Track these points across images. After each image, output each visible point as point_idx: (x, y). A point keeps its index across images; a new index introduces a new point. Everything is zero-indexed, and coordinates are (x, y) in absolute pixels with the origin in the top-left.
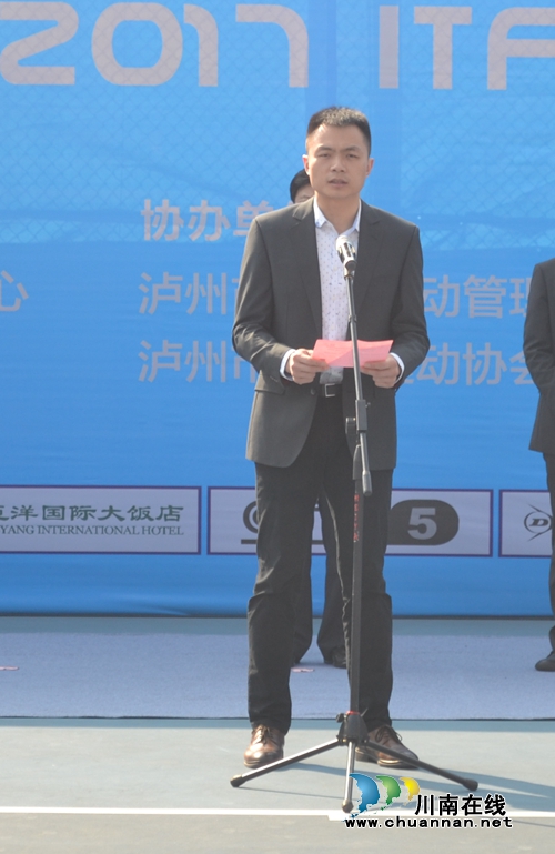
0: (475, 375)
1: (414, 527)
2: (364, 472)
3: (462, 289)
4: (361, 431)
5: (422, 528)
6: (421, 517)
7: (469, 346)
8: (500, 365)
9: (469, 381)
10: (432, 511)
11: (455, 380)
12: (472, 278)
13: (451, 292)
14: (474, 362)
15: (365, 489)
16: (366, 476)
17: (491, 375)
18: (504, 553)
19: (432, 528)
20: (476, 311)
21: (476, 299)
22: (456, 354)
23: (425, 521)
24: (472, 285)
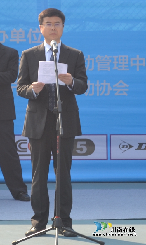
0: (100, 92)
1: (78, 149)
2: (60, 127)
3: (95, 60)
4: (59, 112)
5: (81, 149)
6: (81, 145)
7: (98, 81)
8: (109, 88)
9: (98, 94)
10: (85, 143)
11: (93, 94)
12: (98, 56)
13: (91, 61)
14: (100, 87)
15: (60, 133)
16: (61, 129)
17: (106, 92)
18: (112, 158)
19: (85, 149)
20: (100, 68)
21: (100, 64)
22: (93, 84)
23: (82, 147)
24: (98, 59)
